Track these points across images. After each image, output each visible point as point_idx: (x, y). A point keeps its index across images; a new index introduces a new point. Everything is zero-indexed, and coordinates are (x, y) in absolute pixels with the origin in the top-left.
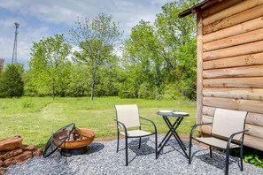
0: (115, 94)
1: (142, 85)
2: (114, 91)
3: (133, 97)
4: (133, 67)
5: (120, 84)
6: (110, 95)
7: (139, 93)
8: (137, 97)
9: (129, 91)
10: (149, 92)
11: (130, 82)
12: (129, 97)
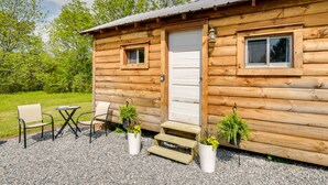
0: (39, 88)
1: (77, 76)
2: (36, 84)
3: (65, 91)
4: (64, 54)
5: (47, 75)
6: (30, 90)
7: (73, 86)
8: (70, 90)
9: (60, 84)
10: (86, 85)
11: (62, 73)
12: (59, 91)
